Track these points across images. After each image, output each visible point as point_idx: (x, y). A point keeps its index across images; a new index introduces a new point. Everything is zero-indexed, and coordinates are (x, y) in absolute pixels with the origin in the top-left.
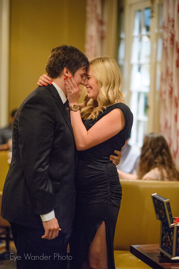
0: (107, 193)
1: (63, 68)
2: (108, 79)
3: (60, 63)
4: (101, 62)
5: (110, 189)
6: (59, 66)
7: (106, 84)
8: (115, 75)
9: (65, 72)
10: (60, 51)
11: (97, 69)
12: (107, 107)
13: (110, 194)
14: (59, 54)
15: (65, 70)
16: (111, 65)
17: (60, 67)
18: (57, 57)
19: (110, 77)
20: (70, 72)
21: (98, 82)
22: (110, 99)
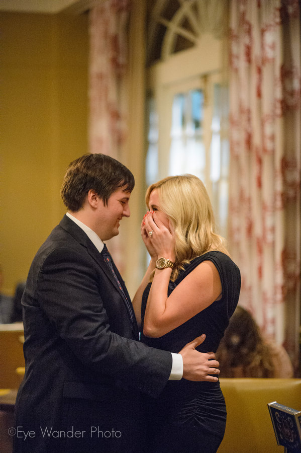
0: (193, 409)
1: (88, 192)
2: (186, 214)
3: (80, 184)
4: (176, 185)
5: (198, 403)
6: (79, 190)
7: (183, 221)
8: (200, 205)
9: (91, 198)
10: (79, 164)
11: (168, 196)
12: (191, 260)
13: (198, 411)
14: (78, 169)
15: (91, 195)
16: (193, 190)
17: (81, 191)
18: (75, 175)
19: (189, 210)
20: (100, 198)
21: (170, 220)
22: (193, 248)
